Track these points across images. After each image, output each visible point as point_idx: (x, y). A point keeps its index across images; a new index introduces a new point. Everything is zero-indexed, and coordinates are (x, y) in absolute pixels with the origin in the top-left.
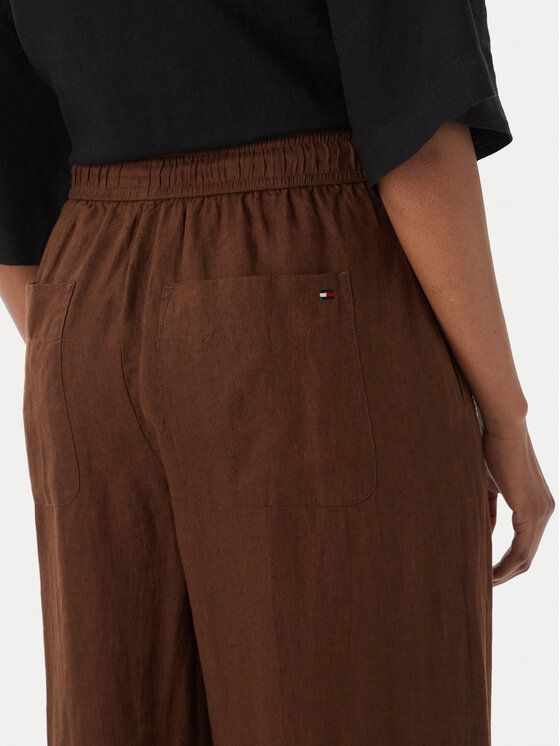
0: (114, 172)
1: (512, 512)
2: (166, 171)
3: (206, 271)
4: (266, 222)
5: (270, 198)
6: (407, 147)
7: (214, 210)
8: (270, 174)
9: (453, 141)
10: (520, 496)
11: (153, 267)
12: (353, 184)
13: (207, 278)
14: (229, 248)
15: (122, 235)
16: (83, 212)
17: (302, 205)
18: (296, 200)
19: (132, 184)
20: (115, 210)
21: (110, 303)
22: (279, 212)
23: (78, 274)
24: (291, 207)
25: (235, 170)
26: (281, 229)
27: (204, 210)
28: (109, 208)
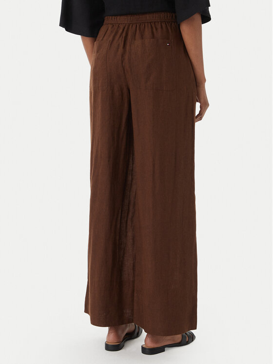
0: (118, 17)
1: (200, 109)
2: (132, 18)
3: (142, 37)
4: (156, 29)
5: (157, 23)
6: (188, 16)
7: (143, 25)
8: (157, 18)
9: (198, 17)
10: (202, 100)
11: (129, 37)
12: (174, 22)
13: (142, 39)
14: (147, 33)
15: (121, 31)
16: (110, 26)
17: (164, 25)
18: (162, 24)
19: (124, 20)
20: (118, 26)
21: (119, 45)
22: (159, 26)
23: (111, 38)
24: (161, 26)
25: (148, 17)
26: (159, 30)
27: (141, 25)
28: (117, 25)
